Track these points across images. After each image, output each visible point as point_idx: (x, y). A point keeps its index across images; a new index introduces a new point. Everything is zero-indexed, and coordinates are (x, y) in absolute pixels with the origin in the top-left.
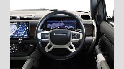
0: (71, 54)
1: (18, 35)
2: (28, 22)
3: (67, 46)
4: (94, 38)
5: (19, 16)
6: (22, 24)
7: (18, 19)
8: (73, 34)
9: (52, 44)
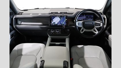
0: (96, 35)
1: (60, 23)
2: (67, 16)
3: (92, 30)
4: (105, 26)
5: (59, 12)
6: (63, 17)
7: (59, 14)
8: (96, 23)
9: (84, 29)
